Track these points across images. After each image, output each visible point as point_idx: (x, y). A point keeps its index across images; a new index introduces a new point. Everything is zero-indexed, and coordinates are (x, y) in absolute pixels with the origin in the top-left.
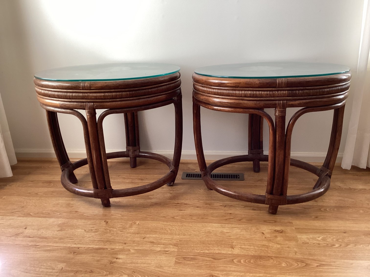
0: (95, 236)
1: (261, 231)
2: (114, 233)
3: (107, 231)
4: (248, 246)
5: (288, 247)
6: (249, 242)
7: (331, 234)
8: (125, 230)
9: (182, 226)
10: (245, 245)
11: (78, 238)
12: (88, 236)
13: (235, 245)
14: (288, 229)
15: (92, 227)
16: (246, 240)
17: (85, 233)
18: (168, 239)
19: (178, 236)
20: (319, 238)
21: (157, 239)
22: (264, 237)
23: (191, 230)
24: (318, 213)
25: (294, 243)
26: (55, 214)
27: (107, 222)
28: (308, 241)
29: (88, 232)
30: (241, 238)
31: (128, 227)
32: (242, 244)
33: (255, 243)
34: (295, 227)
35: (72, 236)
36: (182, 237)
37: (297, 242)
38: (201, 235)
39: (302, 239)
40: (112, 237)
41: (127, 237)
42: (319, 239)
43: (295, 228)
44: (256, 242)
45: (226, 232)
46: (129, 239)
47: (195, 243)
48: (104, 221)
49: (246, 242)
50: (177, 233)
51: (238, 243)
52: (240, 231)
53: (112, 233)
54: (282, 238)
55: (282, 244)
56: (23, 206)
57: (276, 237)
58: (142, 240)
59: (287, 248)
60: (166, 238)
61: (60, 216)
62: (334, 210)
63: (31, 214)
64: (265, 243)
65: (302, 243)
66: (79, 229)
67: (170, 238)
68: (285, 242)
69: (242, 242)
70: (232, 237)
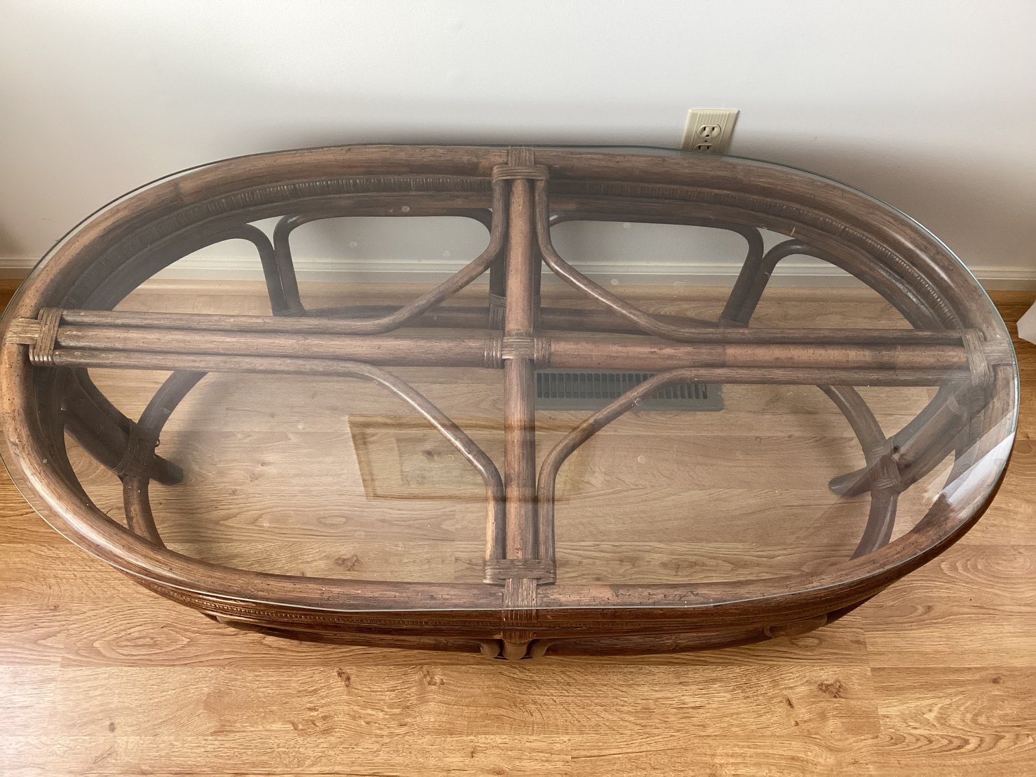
0: (331, 753)
1: (785, 692)
2: (382, 736)
3: (359, 726)
4: (755, 764)
5: (855, 762)
6: (756, 747)
7: (962, 693)
8: (409, 716)
9: (568, 684)
10: (746, 765)
11: (286, 766)
12: (310, 752)
13: (721, 765)
14: (854, 675)
15: (310, 709)
16: (748, 738)
17: (300, 740)
18: (541, 754)
19: (566, 738)
20: (930, 711)
21: (509, 753)
22: (793, 723)
23: (596, 701)
24: (932, 584)
25: (870, 742)
26: (175, 641)
27: (348, 679)
28: (903, 730)
29: (303, 733)
30: (734, 729)
31: (413, 700)
32: (739, 760)
33: (771, 751)
34: (872, 664)
35: (265, 758)
36: (577, 738)
37: (877, 737)
38: (626, 727)
39: (888, 720)
40: (383, 756)
41: (424, 752)
42: (931, 716)
43: (873, 670)
44: (772, 747)
45: (693, 708)
46: (432, 762)
47: (615, 767)
48: (336, 674)
49: (749, 747)
50: (560, 721)
51: (727, 755)
52: (728, 696)
53: (377, 736)
54: (838, 722)
55: (839, 751)
56: (53, 601)
57: (823, 716)
58: (468, 761)
59: (852, 768)
60: (534, 750)
61: (192, 651)
62: (975, 567)
63: (97, 644)
64: (796, 748)
65: (888, 738)
66: (274, 722)
67: (543, 745)
68: (847, 739)
69: (737, 750)
70: (709, 731)
